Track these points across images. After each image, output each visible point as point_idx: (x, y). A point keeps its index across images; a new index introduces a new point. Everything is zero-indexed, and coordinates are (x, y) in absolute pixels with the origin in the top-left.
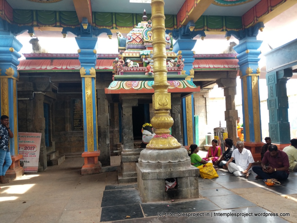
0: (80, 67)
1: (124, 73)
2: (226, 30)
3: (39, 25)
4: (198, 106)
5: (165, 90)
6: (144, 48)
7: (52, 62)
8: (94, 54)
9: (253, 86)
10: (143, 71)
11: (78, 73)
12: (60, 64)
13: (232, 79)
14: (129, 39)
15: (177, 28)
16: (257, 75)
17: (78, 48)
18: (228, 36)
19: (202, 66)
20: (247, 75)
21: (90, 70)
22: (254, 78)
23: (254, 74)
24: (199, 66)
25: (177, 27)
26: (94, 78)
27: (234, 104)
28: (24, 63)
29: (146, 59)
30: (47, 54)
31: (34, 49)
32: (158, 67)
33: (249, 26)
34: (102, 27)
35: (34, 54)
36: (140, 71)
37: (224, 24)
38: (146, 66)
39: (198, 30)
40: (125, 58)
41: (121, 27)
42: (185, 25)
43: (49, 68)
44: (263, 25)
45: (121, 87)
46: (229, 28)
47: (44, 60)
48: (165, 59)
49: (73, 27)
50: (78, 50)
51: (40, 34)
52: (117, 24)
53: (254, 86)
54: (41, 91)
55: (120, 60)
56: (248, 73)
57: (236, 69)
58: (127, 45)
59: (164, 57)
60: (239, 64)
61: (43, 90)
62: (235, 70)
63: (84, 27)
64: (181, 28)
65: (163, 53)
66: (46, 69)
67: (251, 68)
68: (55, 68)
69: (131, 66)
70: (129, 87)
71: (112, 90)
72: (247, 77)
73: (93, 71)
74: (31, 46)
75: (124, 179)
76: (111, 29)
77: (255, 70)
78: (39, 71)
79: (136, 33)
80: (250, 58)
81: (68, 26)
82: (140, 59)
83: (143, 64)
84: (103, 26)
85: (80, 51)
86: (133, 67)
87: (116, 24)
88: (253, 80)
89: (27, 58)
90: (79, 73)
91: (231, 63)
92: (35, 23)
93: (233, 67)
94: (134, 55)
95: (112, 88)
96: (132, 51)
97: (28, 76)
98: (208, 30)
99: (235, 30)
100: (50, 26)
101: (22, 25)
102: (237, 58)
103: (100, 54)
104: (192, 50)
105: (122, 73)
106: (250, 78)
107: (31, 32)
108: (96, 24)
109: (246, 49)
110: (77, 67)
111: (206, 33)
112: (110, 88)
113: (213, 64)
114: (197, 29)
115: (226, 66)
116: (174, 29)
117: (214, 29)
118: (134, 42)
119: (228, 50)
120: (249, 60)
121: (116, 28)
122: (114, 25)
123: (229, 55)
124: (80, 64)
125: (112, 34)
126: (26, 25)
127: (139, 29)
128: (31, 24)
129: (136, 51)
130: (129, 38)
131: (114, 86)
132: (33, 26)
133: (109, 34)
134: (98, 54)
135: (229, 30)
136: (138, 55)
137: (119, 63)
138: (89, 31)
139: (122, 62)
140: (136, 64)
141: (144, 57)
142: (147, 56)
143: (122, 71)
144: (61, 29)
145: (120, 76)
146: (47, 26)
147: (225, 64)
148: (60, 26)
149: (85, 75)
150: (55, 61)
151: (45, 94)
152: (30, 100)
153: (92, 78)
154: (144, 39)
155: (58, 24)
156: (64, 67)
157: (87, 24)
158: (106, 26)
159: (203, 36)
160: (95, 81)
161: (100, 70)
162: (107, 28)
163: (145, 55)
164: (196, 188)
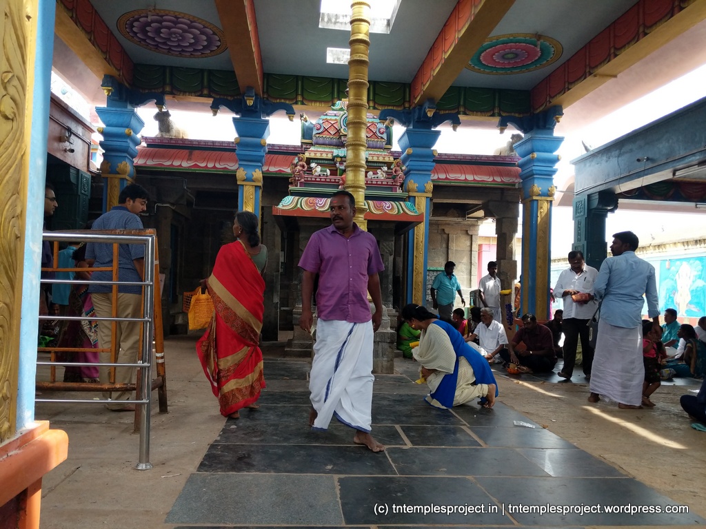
0: (236, 166)
1: (305, 184)
2: (500, 115)
3: (174, 92)
4: (456, 250)
5: (360, 216)
6: (341, 145)
7: (191, 154)
8: (262, 146)
9: (539, 219)
10: (335, 182)
11: (232, 177)
12: (204, 160)
13: (511, 202)
14: (318, 130)
15: (409, 108)
16: (549, 199)
17: (236, 135)
18: (503, 126)
19: (452, 176)
20: (530, 199)
21: (254, 173)
22: (542, 204)
23: (543, 198)
24: (448, 177)
25: (410, 106)
26: (259, 187)
27: (512, 249)
28: (144, 154)
29: (341, 163)
30: (183, 140)
31: (160, 129)
32: (352, 180)
33: (538, 111)
34: (278, 101)
35: (161, 139)
36: (331, 182)
37: (497, 105)
38: (341, 175)
39: (447, 112)
40: (309, 161)
41: (311, 101)
42: (420, 105)
43: (185, 164)
44: (562, 110)
45: (299, 206)
46: (504, 112)
47: (178, 150)
48: (364, 170)
49: (229, 98)
50: (236, 139)
51: (174, 106)
52: (305, 96)
53: (542, 219)
54: (169, 203)
55: (301, 163)
56: (532, 194)
57: (514, 185)
58: (314, 138)
59: (362, 167)
60: (521, 176)
61: (172, 201)
62: (513, 187)
63: (248, 102)
64: (414, 108)
65: (360, 160)
66: (180, 165)
67: (538, 187)
68: (196, 166)
69: (317, 174)
70: (310, 207)
71: (283, 210)
72: (530, 201)
73: (258, 174)
74: (156, 124)
75: (293, 351)
76: (294, 104)
77: (545, 190)
78: (169, 169)
79: (331, 120)
80: (537, 168)
81: (222, 97)
82: (332, 162)
83: (337, 170)
84: (280, 99)
85: (238, 141)
86: (320, 175)
87: (302, 95)
88: (541, 208)
89: (149, 146)
90: (235, 176)
91: (509, 174)
92: (168, 89)
93: (511, 181)
94: (324, 156)
95: (283, 206)
96: (320, 150)
97: (149, 176)
98: (465, 114)
99: (517, 115)
100: (193, 94)
101: (147, 91)
102: (519, 166)
103: (273, 145)
104: (432, 149)
105: (302, 184)
106: (535, 203)
107: (160, 104)
108: (269, 95)
109: (532, 152)
110: (232, 166)
111: (462, 117)
112: (280, 206)
113: (474, 173)
114: (446, 110)
115: (498, 179)
116: (405, 108)
117: (477, 112)
118: (325, 135)
119: (508, 148)
120: (534, 172)
121: (303, 104)
122: (300, 98)
123: (507, 159)
124: (236, 162)
125: (294, 114)
126: (153, 91)
127: (335, 112)
128: (160, 90)
129: (327, 150)
130: (318, 126)
131: (288, 204)
132: (164, 93)
133: (290, 113)
134: (269, 145)
135: (504, 114)
136: (330, 156)
137: (299, 168)
138: (256, 107)
139: (303, 166)
140: (326, 171)
141: (339, 160)
142: (343, 159)
143: (303, 180)
144: (210, 101)
145: (298, 188)
146: (187, 94)
147: (497, 175)
148: (209, 96)
149: (244, 180)
150: (196, 152)
151: (173, 208)
152: (150, 216)
153: (256, 186)
154: (342, 130)
155: (205, 92)
156: (210, 165)
157: (254, 98)
158: (285, 99)
159: (456, 123)
160: (260, 192)
161: (271, 173)
162: (287, 102)
163: (341, 157)
164: (389, 359)
